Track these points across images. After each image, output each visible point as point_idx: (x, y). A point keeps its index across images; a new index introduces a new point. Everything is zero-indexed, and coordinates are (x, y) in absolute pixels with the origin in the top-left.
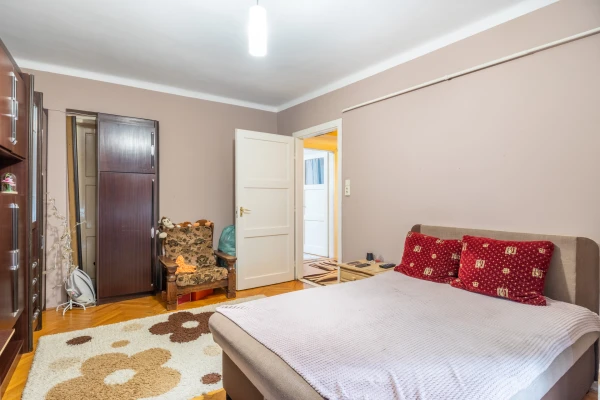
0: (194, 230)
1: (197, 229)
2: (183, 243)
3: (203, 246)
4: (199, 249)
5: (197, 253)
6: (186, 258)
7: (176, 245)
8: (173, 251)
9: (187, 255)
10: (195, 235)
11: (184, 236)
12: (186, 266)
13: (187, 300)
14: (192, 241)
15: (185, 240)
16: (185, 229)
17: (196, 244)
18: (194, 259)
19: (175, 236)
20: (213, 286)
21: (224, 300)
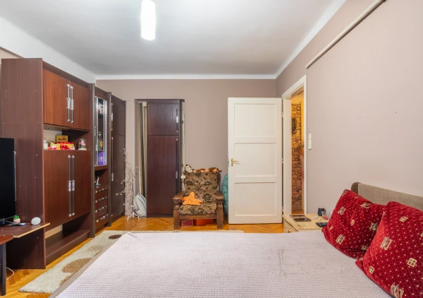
0: (204, 175)
1: (207, 174)
2: (196, 183)
3: (210, 187)
4: (207, 188)
5: (204, 191)
6: (197, 195)
7: (192, 184)
8: (189, 189)
9: (197, 192)
10: (205, 178)
11: (197, 179)
12: (195, 200)
13: (190, 224)
14: (203, 183)
15: (197, 182)
16: (198, 174)
17: (206, 185)
18: (202, 196)
19: (191, 178)
20: (206, 217)
21: (214, 229)
